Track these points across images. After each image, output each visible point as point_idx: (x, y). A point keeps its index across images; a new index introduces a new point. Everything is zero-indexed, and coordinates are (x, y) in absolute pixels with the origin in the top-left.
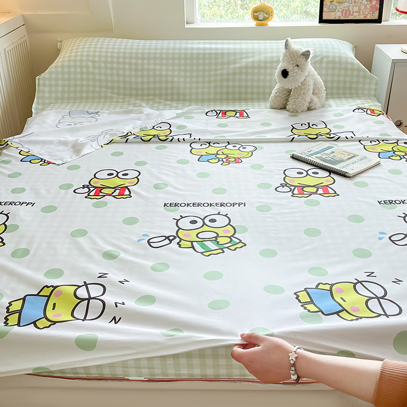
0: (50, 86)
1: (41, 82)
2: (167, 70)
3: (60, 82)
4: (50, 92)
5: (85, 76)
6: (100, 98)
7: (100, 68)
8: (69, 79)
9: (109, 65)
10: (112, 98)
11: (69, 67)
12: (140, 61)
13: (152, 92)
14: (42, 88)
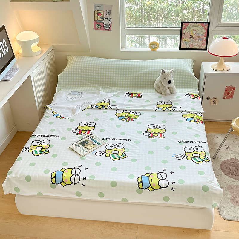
0: (64, 79)
1: (60, 78)
2: (111, 74)
3: (67, 78)
4: (63, 82)
5: (77, 75)
6: (83, 84)
7: (84, 72)
8: (71, 76)
9: (87, 71)
10: (88, 85)
11: (71, 71)
12: (100, 70)
13: (104, 82)
14: (60, 80)
